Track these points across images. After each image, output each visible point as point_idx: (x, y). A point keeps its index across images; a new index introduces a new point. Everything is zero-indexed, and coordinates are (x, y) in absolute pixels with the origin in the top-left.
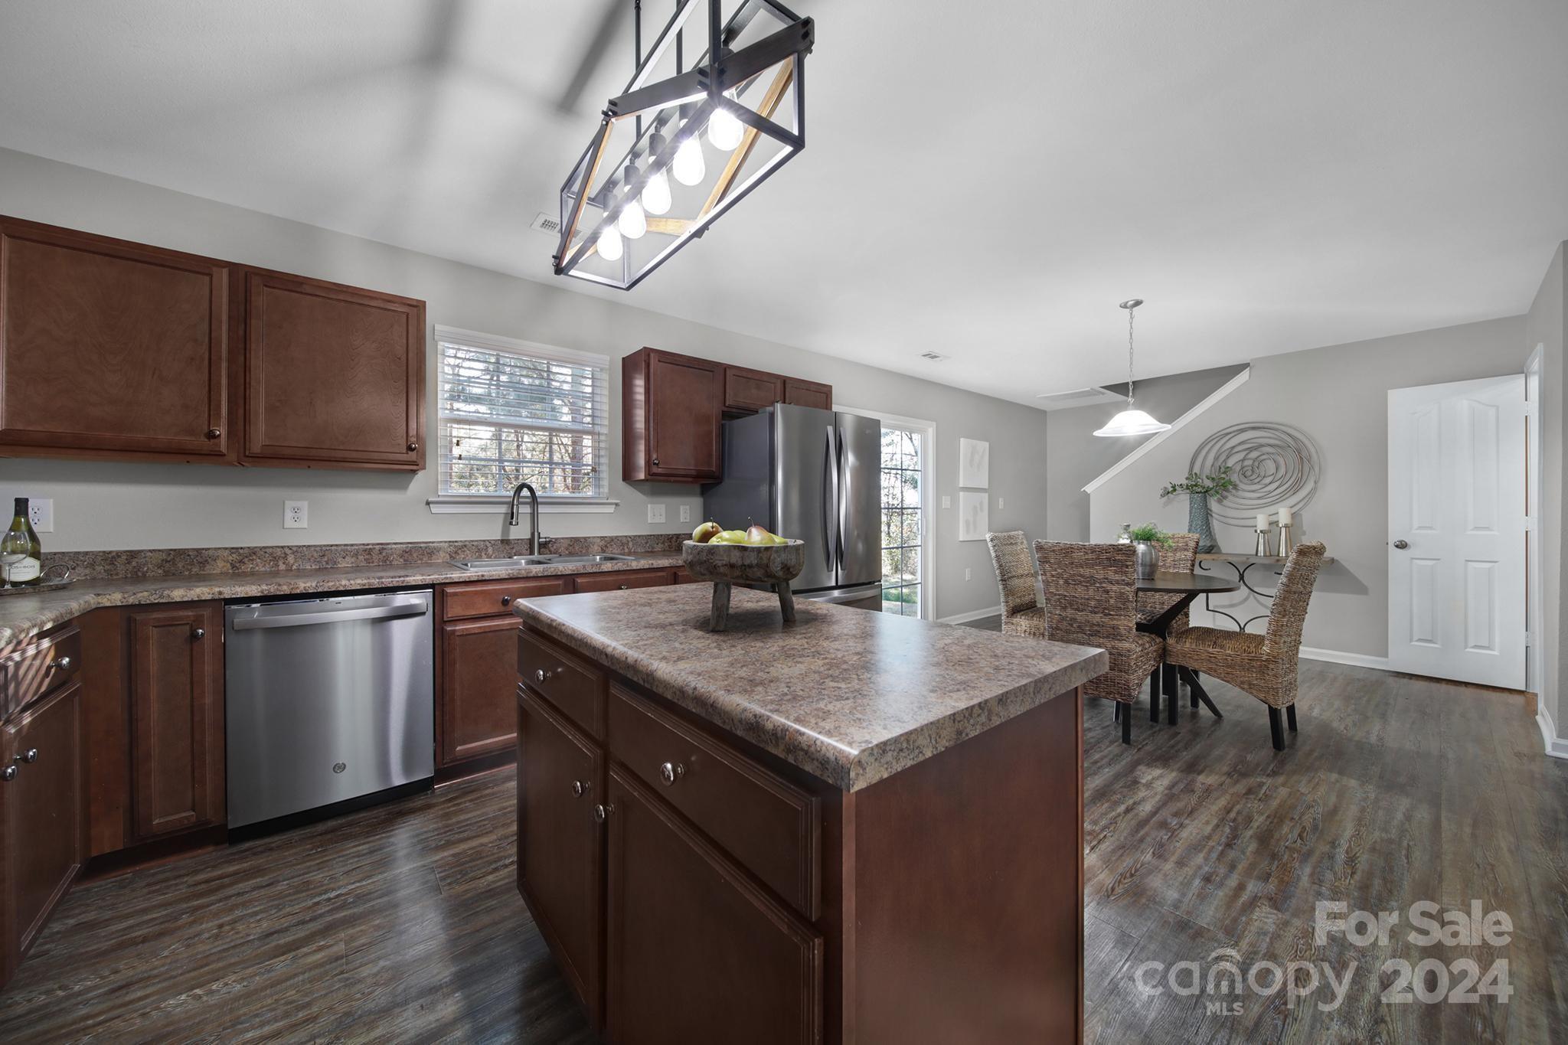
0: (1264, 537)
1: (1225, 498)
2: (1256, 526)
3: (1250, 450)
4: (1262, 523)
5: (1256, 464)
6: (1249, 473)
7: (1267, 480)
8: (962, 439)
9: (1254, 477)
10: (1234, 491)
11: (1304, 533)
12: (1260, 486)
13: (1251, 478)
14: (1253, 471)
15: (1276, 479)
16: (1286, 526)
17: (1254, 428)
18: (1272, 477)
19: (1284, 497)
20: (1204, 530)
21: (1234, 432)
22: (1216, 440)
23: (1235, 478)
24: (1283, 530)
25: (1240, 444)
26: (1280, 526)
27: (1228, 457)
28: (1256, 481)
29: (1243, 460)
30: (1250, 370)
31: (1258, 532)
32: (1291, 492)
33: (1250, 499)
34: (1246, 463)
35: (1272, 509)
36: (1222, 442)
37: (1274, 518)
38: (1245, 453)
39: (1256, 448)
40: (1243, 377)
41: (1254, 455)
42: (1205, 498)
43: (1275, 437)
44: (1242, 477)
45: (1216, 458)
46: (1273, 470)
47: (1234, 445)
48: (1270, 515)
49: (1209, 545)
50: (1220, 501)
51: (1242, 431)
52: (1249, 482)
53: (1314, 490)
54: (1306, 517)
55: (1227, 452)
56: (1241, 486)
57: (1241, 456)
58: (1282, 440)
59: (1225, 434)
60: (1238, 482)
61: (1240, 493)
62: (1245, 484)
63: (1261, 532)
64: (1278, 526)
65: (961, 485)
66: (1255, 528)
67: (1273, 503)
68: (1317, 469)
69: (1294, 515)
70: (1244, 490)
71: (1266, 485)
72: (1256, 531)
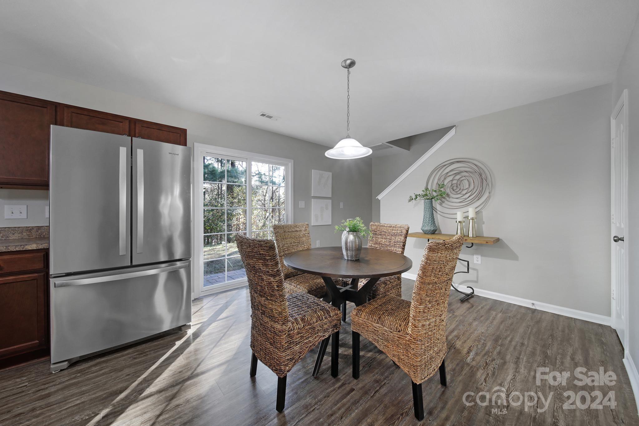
0: (461, 225)
1: (443, 202)
2: (457, 219)
3: (456, 174)
4: (459, 217)
5: (459, 182)
6: (455, 188)
7: (464, 192)
8: (313, 170)
9: (458, 190)
10: (448, 198)
11: (484, 223)
12: (461, 195)
13: (457, 190)
14: (457, 187)
15: (469, 191)
16: (472, 219)
17: (458, 162)
18: (467, 190)
19: (473, 202)
20: (430, 221)
21: (448, 164)
22: (439, 169)
23: (448, 191)
24: (471, 221)
25: (450, 171)
26: (469, 219)
27: (445, 179)
28: (459, 192)
29: (452, 181)
30: (456, 128)
31: (458, 222)
32: (477, 199)
33: (456, 203)
34: (455, 182)
35: (465, 209)
36: (441, 171)
37: (466, 214)
38: (454, 176)
39: (458, 173)
40: (452, 132)
41: (458, 177)
42: (432, 202)
43: (469, 167)
44: (451, 190)
45: (439, 179)
46: (467, 186)
47: (447, 172)
48: (464, 213)
49: (432, 229)
50: (441, 204)
51: (453, 163)
52: (455, 193)
53: (489, 197)
54: (485, 214)
55: (444, 176)
56: (451, 195)
57: (451, 178)
58: (471, 168)
59: (443, 166)
60: (450, 193)
61: (451, 200)
62: (453, 194)
63: (459, 222)
64: (468, 219)
65: (312, 196)
66: (456, 220)
67: (467, 205)
68: (490, 185)
69: (477, 213)
70: (453, 198)
71: (464, 195)
72: (456, 222)
